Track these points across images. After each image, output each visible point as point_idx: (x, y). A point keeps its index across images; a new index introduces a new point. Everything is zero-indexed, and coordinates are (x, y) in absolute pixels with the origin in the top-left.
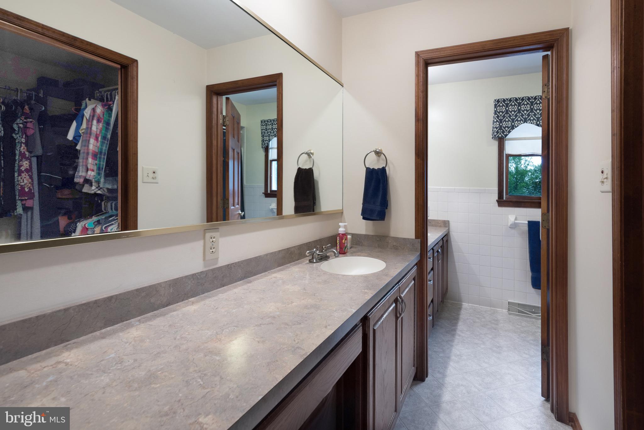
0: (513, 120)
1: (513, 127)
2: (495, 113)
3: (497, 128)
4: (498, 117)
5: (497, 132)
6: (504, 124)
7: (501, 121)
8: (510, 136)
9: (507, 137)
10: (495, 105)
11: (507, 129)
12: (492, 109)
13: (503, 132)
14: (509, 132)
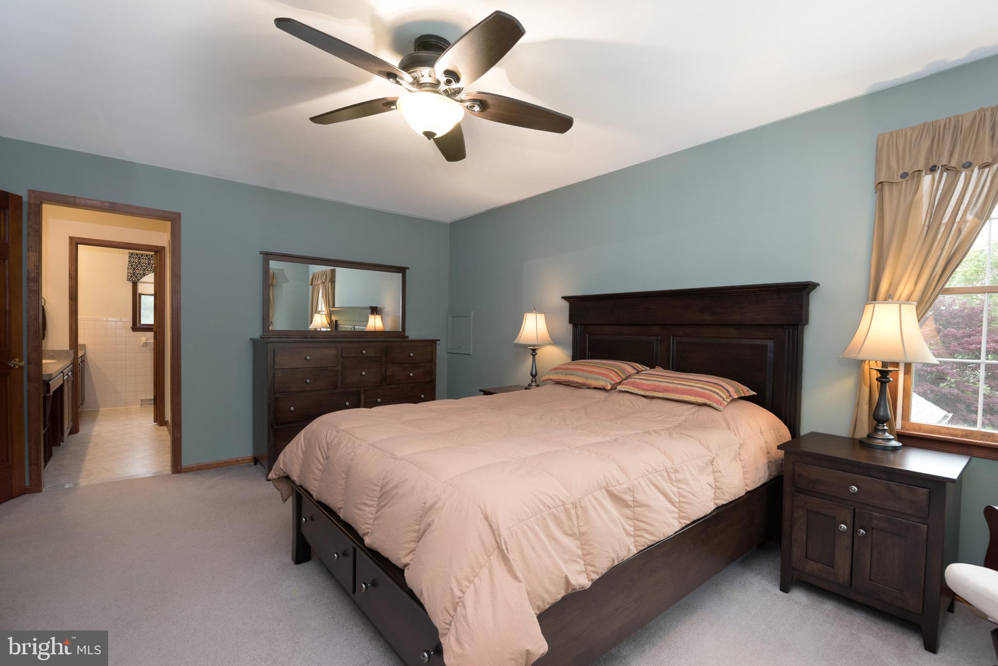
0: (144, 269)
1: (144, 275)
2: (130, 263)
3: (131, 274)
4: (132, 265)
5: (131, 277)
6: (137, 272)
7: (134, 269)
8: (142, 280)
9: (141, 280)
10: (130, 257)
11: (139, 275)
12: (127, 259)
13: (136, 277)
14: (141, 278)
